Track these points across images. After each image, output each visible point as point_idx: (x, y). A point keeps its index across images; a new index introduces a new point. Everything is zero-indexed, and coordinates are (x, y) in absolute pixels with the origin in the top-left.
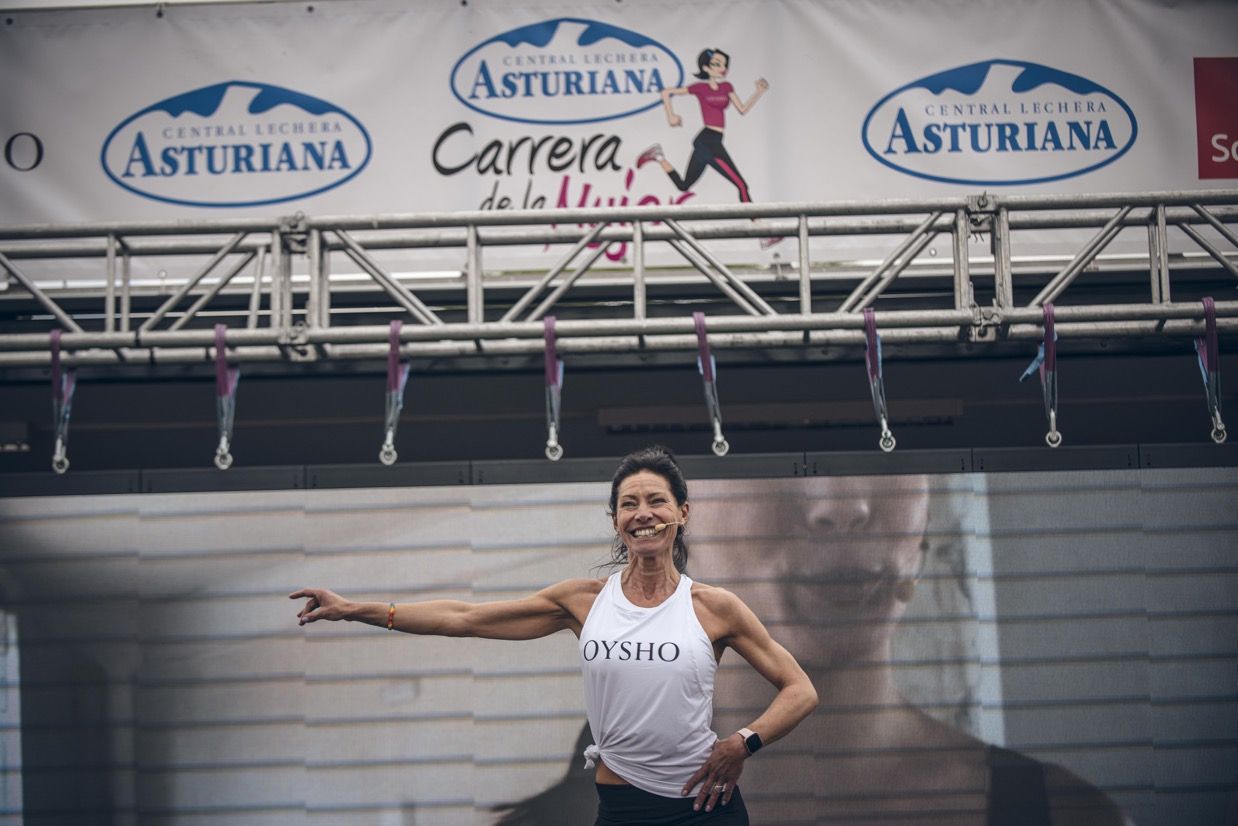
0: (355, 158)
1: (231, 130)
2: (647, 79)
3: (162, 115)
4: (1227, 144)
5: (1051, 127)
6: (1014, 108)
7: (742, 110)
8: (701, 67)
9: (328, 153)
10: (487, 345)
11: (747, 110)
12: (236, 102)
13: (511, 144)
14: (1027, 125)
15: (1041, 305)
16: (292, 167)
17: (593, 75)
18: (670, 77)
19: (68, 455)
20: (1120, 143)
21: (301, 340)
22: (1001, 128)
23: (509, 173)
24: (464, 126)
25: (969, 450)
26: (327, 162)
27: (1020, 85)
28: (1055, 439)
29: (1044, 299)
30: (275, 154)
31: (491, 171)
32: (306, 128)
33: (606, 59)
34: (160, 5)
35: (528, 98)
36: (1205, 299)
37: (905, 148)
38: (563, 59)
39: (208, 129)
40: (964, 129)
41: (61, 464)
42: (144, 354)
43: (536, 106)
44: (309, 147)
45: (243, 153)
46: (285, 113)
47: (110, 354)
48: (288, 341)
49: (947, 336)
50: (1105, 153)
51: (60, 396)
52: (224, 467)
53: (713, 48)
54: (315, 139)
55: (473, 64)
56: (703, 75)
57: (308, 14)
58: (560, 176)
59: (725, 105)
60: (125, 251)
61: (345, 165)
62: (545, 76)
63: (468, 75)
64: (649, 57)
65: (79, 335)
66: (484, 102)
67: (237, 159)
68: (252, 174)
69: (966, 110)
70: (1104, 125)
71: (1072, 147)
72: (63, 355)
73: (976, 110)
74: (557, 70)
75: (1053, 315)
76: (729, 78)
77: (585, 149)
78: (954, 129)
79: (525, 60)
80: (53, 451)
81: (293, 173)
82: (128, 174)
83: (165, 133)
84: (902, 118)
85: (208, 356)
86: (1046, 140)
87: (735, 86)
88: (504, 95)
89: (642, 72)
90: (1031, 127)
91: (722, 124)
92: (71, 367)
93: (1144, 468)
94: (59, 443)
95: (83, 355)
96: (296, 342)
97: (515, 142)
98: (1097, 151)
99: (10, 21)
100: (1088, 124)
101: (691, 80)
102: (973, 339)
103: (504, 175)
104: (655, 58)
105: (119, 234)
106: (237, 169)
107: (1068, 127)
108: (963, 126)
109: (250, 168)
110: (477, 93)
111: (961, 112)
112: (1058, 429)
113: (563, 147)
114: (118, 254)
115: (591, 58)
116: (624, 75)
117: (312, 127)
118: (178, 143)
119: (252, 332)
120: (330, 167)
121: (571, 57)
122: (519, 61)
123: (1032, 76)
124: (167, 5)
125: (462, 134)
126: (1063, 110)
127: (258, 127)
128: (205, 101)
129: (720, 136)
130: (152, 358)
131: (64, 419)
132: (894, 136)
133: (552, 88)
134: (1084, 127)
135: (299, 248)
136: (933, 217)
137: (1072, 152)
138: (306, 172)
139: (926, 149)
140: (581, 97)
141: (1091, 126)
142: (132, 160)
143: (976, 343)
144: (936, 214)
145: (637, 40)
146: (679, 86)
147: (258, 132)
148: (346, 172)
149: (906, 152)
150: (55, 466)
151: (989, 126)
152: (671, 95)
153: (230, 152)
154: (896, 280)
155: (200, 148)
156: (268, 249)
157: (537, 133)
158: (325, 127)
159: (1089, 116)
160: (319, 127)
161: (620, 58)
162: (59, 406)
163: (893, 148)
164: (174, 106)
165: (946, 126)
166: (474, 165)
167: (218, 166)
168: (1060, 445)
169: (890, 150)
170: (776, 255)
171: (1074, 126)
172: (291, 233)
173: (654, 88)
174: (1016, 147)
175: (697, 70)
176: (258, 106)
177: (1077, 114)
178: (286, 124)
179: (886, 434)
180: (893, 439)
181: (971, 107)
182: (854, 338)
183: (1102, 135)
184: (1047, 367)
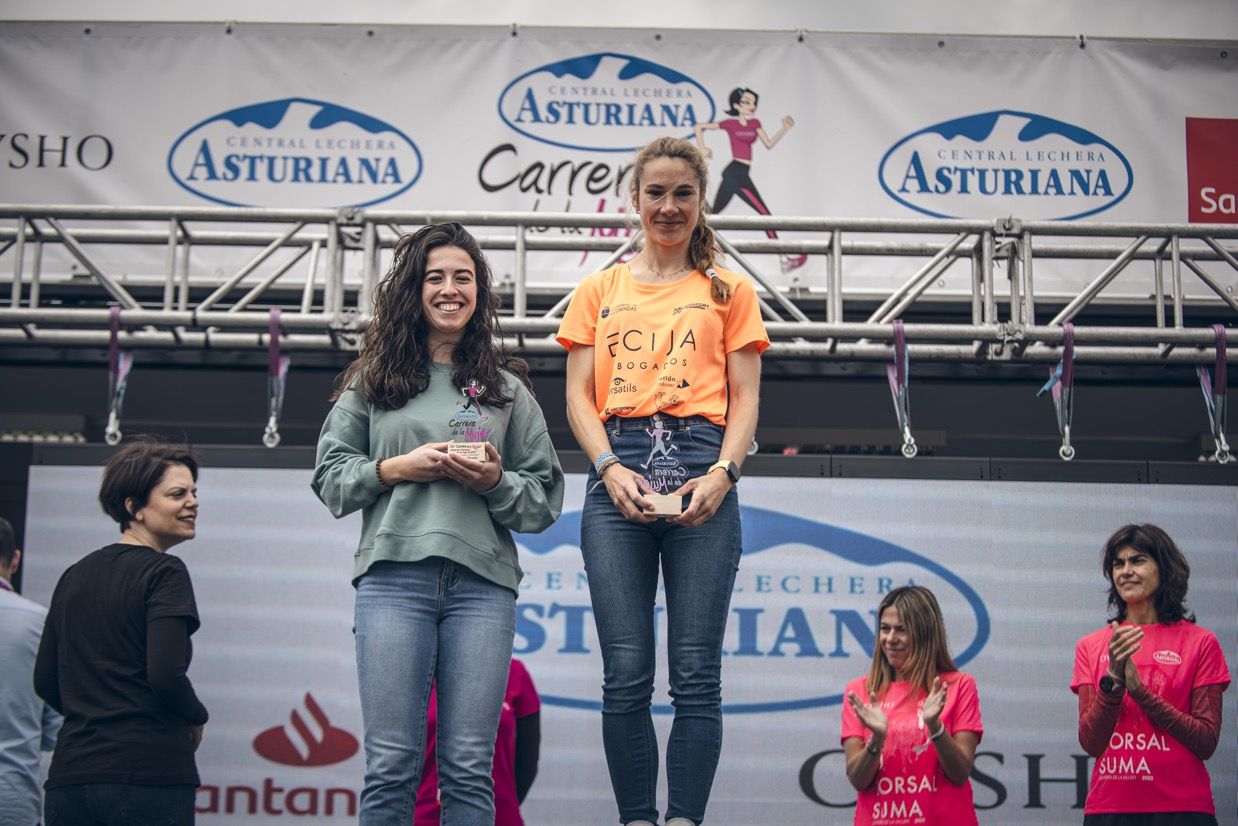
0: (407, 172)
1: (292, 143)
2: (681, 114)
3: (227, 124)
4: (1215, 197)
5: (1054, 174)
6: (1020, 155)
7: (769, 144)
8: (731, 105)
9: (382, 168)
10: (529, 342)
11: (772, 146)
12: (298, 117)
13: (552, 166)
14: (1030, 171)
15: (1060, 324)
16: (348, 180)
17: (631, 108)
18: (702, 113)
19: (121, 428)
20: (1117, 191)
21: (353, 326)
22: (1007, 173)
23: (549, 193)
24: (509, 147)
25: (988, 459)
26: (380, 176)
27: (1027, 135)
28: (1069, 452)
29: (1064, 318)
30: (332, 167)
31: (532, 190)
32: (363, 144)
33: (644, 93)
34: (230, 23)
35: (571, 126)
36: (1215, 326)
37: (918, 188)
38: (604, 92)
39: (270, 140)
40: (973, 173)
41: (114, 436)
42: (199, 337)
43: (578, 133)
44: (365, 162)
45: (302, 164)
46: (344, 130)
47: (168, 336)
48: (340, 326)
49: (965, 354)
50: (1103, 200)
51: (116, 371)
52: (270, 445)
53: (743, 87)
54: (371, 156)
55: (521, 89)
56: (734, 112)
57: (368, 38)
58: (597, 198)
59: (753, 139)
60: (187, 240)
61: (397, 180)
62: (587, 106)
63: (514, 102)
64: (684, 93)
65: (136, 312)
66: (528, 126)
67: (297, 170)
68: (309, 185)
69: (975, 156)
70: (1102, 174)
71: (1072, 193)
72: (122, 335)
73: (985, 156)
74: (598, 101)
75: (1073, 334)
76: (757, 116)
77: (621, 175)
78: (964, 173)
79: (569, 90)
80: (106, 425)
81: (348, 185)
82: (192, 178)
83: (228, 141)
84: (916, 160)
85: (261, 342)
86: (1048, 186)
87: (763, 124)
88: (548, 121)
89: (677, 106)
90: (1034, 174)
91: (749, 158)
92: (128, 348)
93: (1154, 483)
94: (113, 416)
95: (140, 335)
96: (347, 327)
97: (556, 164)
98: (1094, 197)
99: (88, 31)
100: (1088, 172)
101: (722, 116)
102: (989, 357)
103: (545, 194)
104: (689, 94)
105: (181, 219)
106: (296, 179)
107: (1070, 174)
108: (972, 171)
109: (308, 179)
110: (523, 118)
111: (970, 157)
112: (1071, 444)
113: (602, 172)
114: (180, 242)
115: (631, 92)
116: (660, 109)
117: (368, 144)
118: (241, 152)
119: (304, 316)
120: (384, 182)
121: (612, 90)
122: (563, 91)
123: (1037, 127)
124: (237, 23)
125: (508, 154)
126: (1065, 158)
127: (318, 141)
128: (269, 114)
129: (747, 168)
130: (207, 341)
131: (119, 394)
132: (907, 177)
133: (593, 118)
134: (1085, 175)
135: (353, 244)
136: (960, 238)
137: (1072, 197)
138: (361, 186)
139: (937, 190)
140: (619, 127)
141: (1091, 174)
142: (196, 165)
143: (992, 361)
144: (963, 235)
145: (674, 77)
146: (711, 121)
147: (318, 146)
148: (398, 187)
149: (918, 192)
150: (107, 437)
151: (996, 171)
152: (703, 130)
153: (290, 164)
154: (913, 303)
155: (261, 158)
156: (324, 244)
157: (577, 158)
158: (380, 145)
159: (1088, 165)
160: (375, 145)
161: (658, 93)
162: (115, 380)
163: (907, 187)
164: (239, 117)
165: (956, 169)
166: (517, 183)
167: (278, 175)
168: (1074, 458)
169: (904, 190)
170: (796, 280)
171: (1075, 174)
172: (348, 225)
173: (688, 123)
174: (1020, 191)
175: (728, 108)
176: (317, 123)
177: (1079, 162)
178: (344, 140)
179: (910, 440)
180: (915, 446)
181: (980, 153)
182: (877, 351)
183: (1100, 183)
184: (1064, 384)
